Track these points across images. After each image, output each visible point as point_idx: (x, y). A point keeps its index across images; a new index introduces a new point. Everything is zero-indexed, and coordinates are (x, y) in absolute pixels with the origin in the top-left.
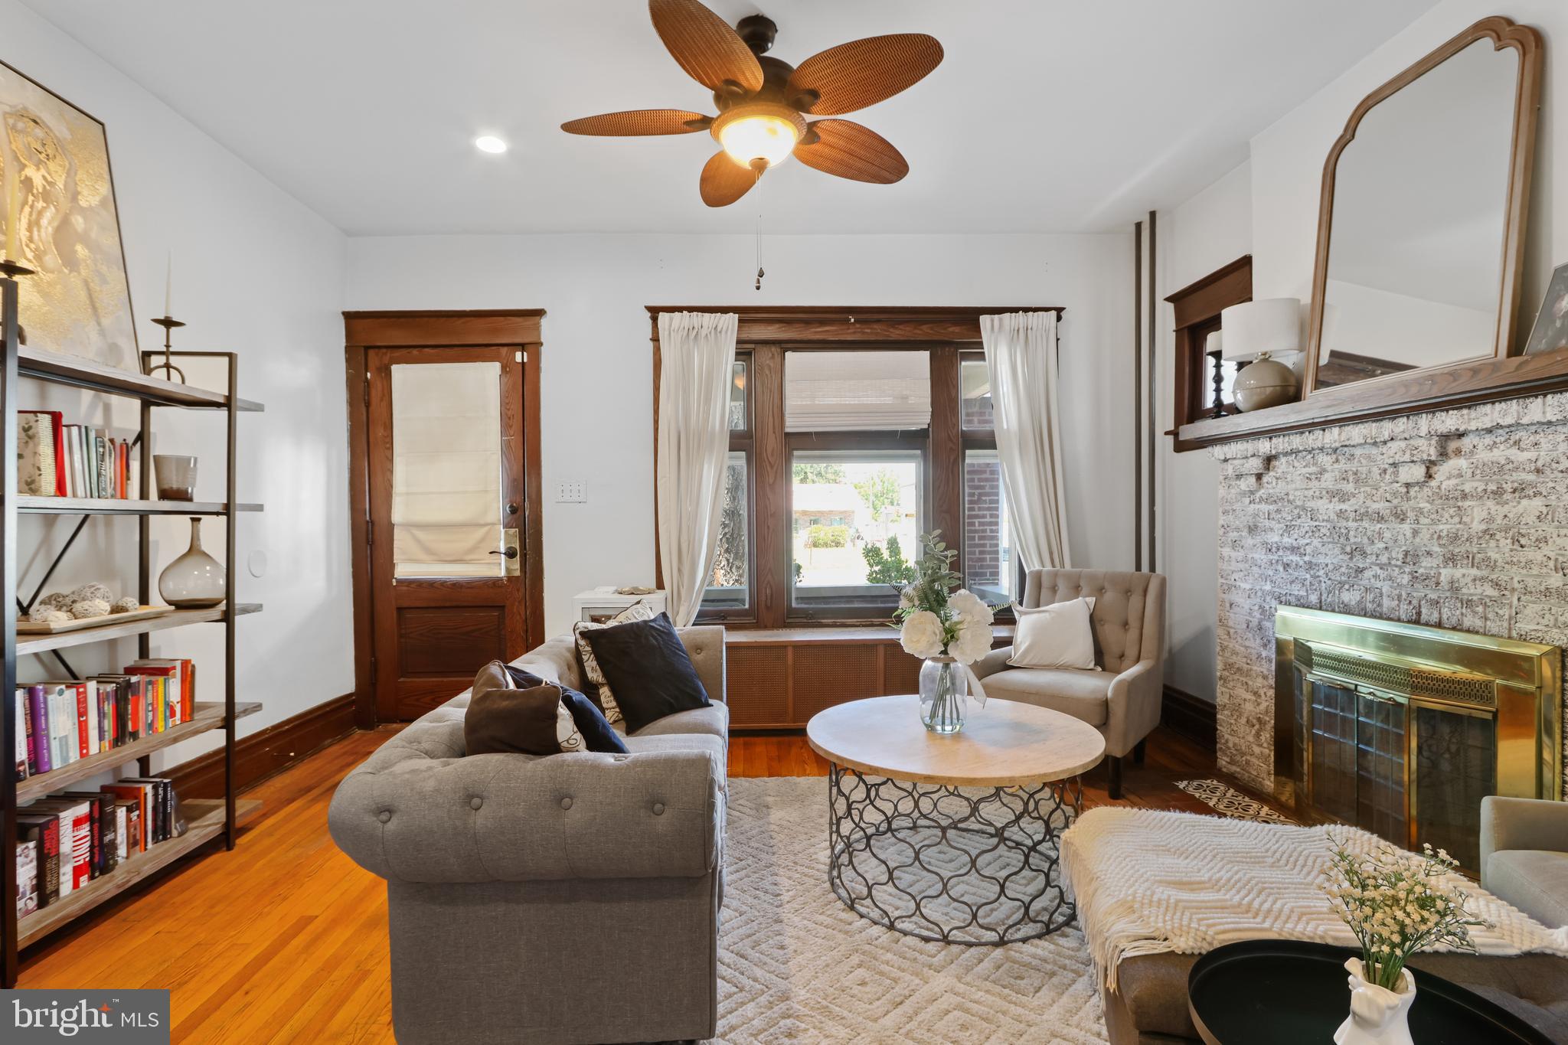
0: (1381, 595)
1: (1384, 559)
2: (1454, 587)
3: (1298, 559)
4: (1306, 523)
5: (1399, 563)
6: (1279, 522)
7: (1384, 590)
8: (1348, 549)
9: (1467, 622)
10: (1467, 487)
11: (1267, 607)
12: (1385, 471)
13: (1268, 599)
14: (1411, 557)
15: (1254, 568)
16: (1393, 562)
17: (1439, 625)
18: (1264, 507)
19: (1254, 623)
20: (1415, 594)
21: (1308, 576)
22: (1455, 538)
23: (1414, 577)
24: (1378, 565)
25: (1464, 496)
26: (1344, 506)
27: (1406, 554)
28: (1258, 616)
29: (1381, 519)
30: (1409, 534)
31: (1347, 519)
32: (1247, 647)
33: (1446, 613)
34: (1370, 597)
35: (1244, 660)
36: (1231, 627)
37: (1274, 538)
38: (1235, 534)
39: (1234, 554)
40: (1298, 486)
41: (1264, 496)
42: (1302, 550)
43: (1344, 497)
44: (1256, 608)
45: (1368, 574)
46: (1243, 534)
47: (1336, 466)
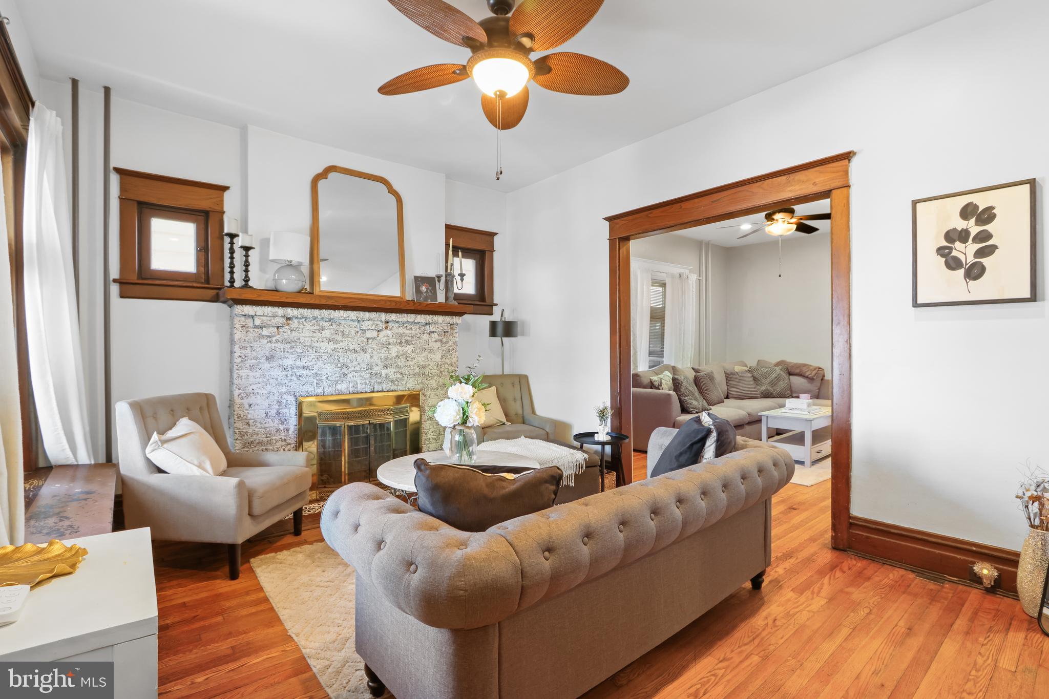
0: (357, 383)
1: (358, 369)
2: (387, 377)
3: (308, 372)
4: (313, 354)
5: (365, 370)
6: (292, 354)
7: (358, 382)
8: (339, 365)
9: (392, 388)
10: (391, 341)
11: (284, 401)
12: (358, 332)
13: (285, 396)
14: (370, 366)
15: (271, 381)
16: (362, 369)
17: (382, 391)
18: (279, 345)
19: (273, 412)
20: (372, 381)
21: (315, 381)
22: (387, 358)
23: (371, 374)
24: (354, 371)
25: (390, 344)
26: (336, 346)
27: (367, 365)
28: (277, 407)
29: (355, 351)
30: (369, 358)
31: (339, 352)
32: (265, 428)
33: (384, 386)
34: (351, 385)
35: (265, 436)
36: (251, 419)
37: (288, 362)
38: (253, 361)
39: (251, 374)
40: (307, 336)
41: (280, 340)
42: (310, 368)
43: (336, 342)
44: (275, 402)
45: (350, 376)
46: (261, 361)
47: (331, 327)
